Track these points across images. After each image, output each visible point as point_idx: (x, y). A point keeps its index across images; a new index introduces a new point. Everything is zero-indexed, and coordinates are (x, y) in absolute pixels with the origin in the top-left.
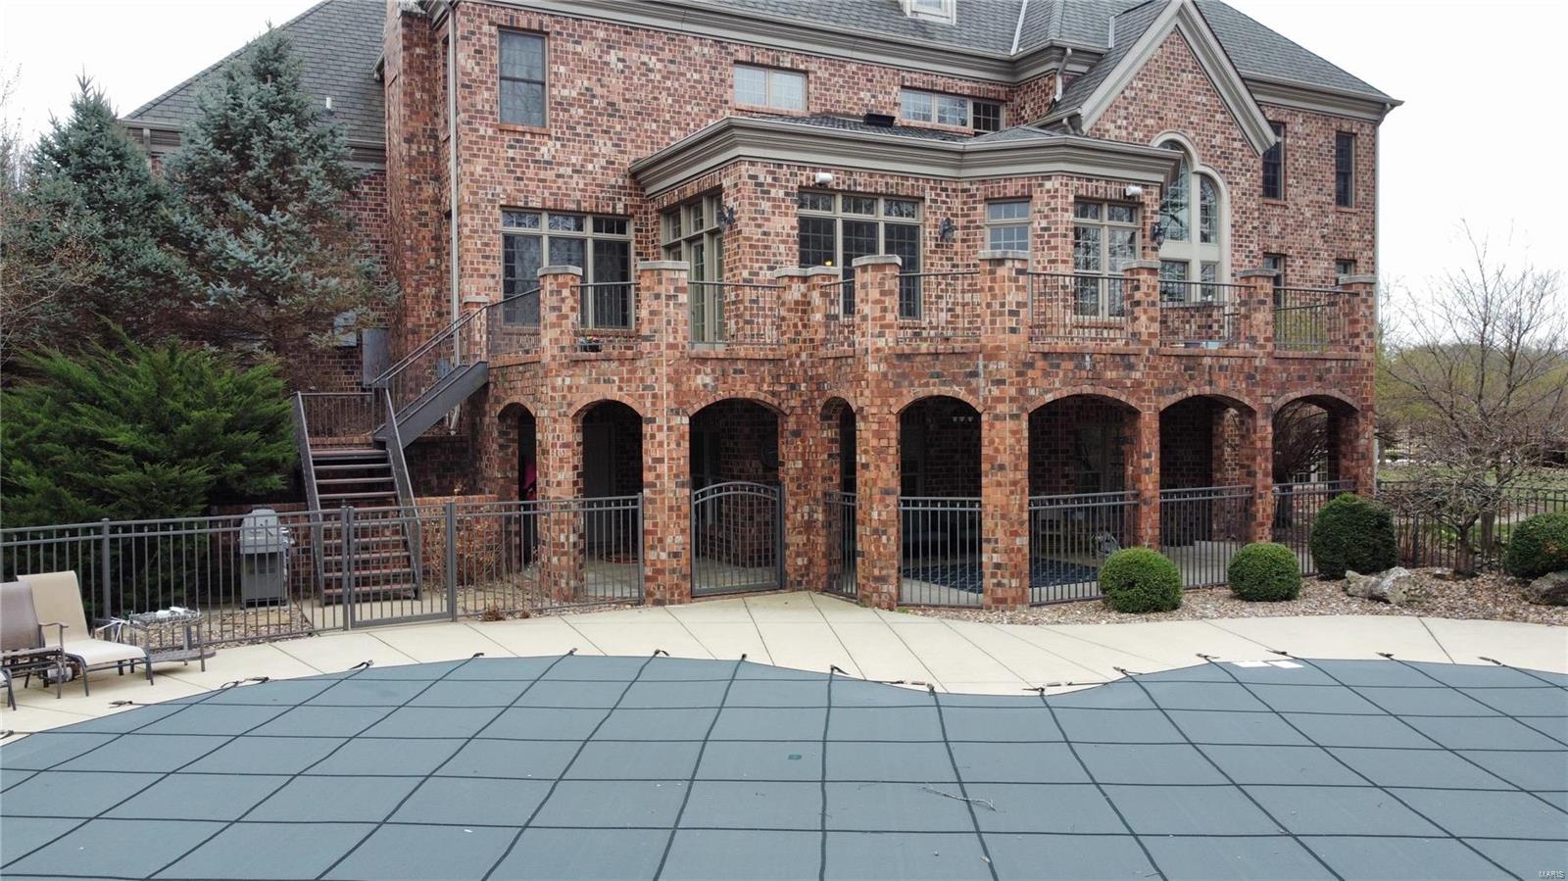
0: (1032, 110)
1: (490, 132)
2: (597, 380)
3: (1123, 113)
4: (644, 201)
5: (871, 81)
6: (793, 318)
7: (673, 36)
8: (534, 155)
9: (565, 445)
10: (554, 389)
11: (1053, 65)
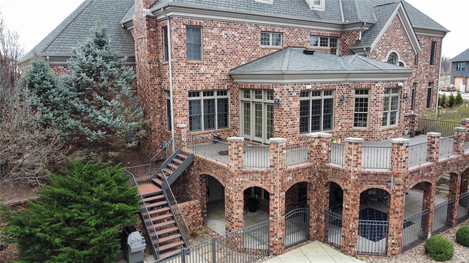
0: (349, 41)
1: (184, 64)
2: (253, 180)
3: (381, 45)
4: (233, 84)
5: (301, 34)
6: (315, 151)
7: (242, 24)
8: (199, 72)
9: (239, 201)
10: (236, 182)
11: (359, 28)
